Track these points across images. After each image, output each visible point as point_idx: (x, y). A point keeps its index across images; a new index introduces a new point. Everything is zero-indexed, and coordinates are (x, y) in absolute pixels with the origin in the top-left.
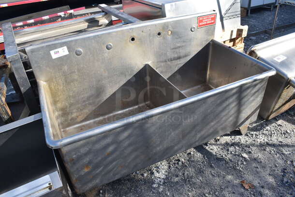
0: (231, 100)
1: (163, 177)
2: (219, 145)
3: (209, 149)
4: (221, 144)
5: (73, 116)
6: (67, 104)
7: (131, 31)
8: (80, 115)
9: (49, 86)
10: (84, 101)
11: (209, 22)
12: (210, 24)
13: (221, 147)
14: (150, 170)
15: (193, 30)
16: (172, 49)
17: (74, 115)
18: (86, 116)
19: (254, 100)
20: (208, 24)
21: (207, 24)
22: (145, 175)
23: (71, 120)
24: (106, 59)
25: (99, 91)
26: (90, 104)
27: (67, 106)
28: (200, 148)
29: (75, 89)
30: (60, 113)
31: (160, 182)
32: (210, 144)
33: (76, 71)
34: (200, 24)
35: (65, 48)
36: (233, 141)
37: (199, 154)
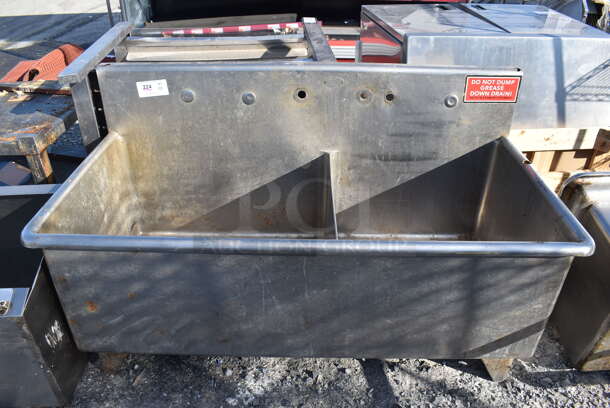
0: (444, 282)
1: (258, 391)
2: (422, 379)
3: (391, 380)
4: (427, 381)
5: (164, 213)
6: (156, 188)
7: (299, 76)
8: (178, 216)
10: (188, 193)
11: (497, 94)
12: (500, 98)
14: (244, 368)
15: (449, 103)
16: (392, 135)
17: (167, 213)
18: (188, 221)
19: (518, 304)
20: (494, 98)
21: (490, 98)
22: (229, 373)
23: (160, 220)
24: (239, 121)
25: (220, 182)
26: (199, 201)
27: (155, 192)
28: (374, 369)
29: (173, 164)
30: (142, 200)
31: (247, 399)
32: (402, 369)
33: (178, 130)
34: (473, 93)
35: (164, 82)
37: (363, 380)
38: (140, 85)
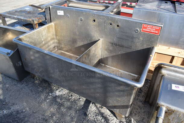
2: (99, 110)
7: (94, 15)
8: (65, 48)
9: (55, 26)
11: (153, 31)
12: (154, 33)
13: (97, 111)
15: (136, 31)
16: (119, 38)
17: (63, 46)
18: (67, 49)
20: (151, 32)
21: (150, 32)
22: (55, 88)
23: (61, 47)
24: (79, 25)
26: (69, 45)
27: (60, 40)
29: (64, 33)
31: (54, 95)
32: (95, 105)
34: (144, 30)
35: (63, 12)
36: (108, 116)
37: (83, 103)
38: (58, 11)
